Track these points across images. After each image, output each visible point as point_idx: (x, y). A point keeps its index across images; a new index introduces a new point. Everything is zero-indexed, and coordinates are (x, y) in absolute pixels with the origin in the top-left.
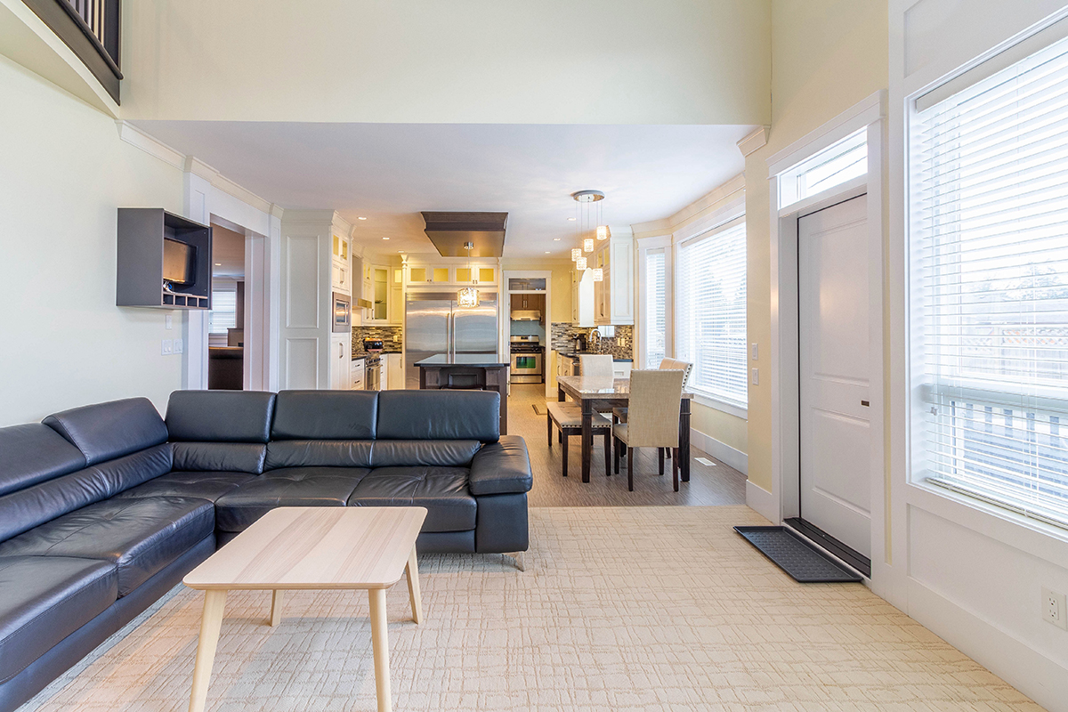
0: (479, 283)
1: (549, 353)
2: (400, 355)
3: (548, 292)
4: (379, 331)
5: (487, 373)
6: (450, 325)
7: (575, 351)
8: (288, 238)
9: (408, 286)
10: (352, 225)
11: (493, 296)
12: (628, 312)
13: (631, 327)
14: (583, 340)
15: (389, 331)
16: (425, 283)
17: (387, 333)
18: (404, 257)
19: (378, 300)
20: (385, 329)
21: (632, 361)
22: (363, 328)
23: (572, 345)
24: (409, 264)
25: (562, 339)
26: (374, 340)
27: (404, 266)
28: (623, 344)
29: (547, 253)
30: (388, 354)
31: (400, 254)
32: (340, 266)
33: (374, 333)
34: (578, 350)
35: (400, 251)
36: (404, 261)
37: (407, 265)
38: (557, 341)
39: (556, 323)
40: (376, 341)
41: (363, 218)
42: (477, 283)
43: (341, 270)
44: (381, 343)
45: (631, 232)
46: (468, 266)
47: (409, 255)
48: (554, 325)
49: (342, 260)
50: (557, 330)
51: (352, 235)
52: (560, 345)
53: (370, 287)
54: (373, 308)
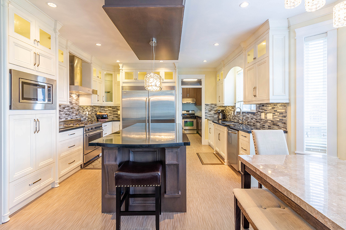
0: (165, 81)
1: (204, 121)
2: (119, 122)
3: (203, 87)
4: (110, 109)
5: (166, 151)
6: (148, 105)
7: (219, 119)
9: (123, 83)
10: (56, 21)
11: (173, 88)
12: (285, 93)
13: (285, 105)
14: (223, 113)
15: (115, 109)
16: (134, 81)
17: (114, 110)
18: (121, 65)
19: (108, 91)
20: (113, 107)
21: (286, 132)
22: (101, 107)
23: (216, 116)
24: (124, 69)
25: (211, 113)
26: (103, 114)
27: (121, 71)
28: (270, 117)
29: (205, 61)
30: (112, 122)
31: (118, 63)
32: (34, 50)
33: (107, 110)
34: (221, 119)
35: (118, 61)
36: (121, 68)
37: (122, 70)
38: (208, 114)
39: (208, 104)
40: (104, 115)
41: (52, 5)
42: (163, 80)
43: (35, 53)
44: (106, 116)
45: (287, 25)
46: (158, 71)
47: (124, 64)
48: (207, 105)
49: (38, 45)
50: (208, 107)
51: (57, 31)
52: (210, 116)
53: (101, 83)
54: (104, 95)
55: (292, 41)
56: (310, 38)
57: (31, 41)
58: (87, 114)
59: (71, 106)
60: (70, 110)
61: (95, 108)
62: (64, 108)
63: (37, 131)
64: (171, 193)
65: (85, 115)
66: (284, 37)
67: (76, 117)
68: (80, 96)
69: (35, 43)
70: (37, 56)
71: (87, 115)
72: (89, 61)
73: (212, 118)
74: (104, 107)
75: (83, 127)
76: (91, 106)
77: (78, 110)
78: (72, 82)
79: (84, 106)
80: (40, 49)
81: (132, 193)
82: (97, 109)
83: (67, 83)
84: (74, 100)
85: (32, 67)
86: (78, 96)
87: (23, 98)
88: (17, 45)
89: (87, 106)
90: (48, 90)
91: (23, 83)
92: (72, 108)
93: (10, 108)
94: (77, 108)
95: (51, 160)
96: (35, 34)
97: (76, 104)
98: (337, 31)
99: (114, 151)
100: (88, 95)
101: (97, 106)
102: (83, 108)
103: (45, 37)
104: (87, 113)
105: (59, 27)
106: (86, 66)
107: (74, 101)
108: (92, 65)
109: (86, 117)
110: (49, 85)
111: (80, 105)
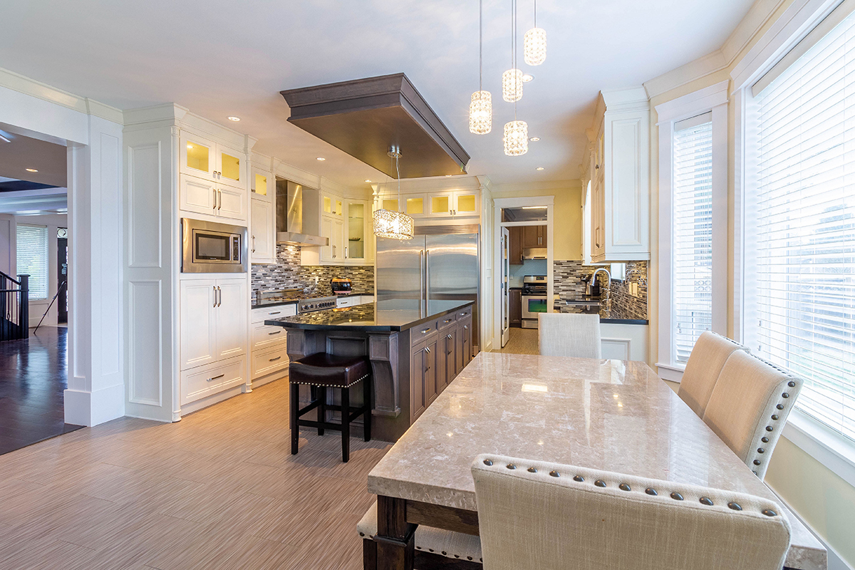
0: (458, 214)
1: (551, 298)
2: (372, 297)
3: (549, 223)
4: (362, 271)
5: (371, 339)
6: (424, 264)
8: (130, 149)
10: (246, 136)
11: (474, 229)
12: (639, 239)
13: (646, 264)
18: (375, 188)
19: (356, 237)
21: (647, 323)
22: (346, 268)
23: (579, 289)
24: (381, 195)
25: (567, 281)
26: (343, 280)
27: (375, 198)
28: (635, 291)
29: (540, 169)
30: (359, 297)
31: (370, 184)
32: (214, 186)
33: (357, 273)
34: (588, 295)
35: (368, 181)
36: (375, 193)
37: (378, 197)
38: (561, 284)
39: (561, 260)
40: (344, 283)
41: (235, 119)
42: (455, 214)
43: (215, 191)
44: (348, 285)
45: (644, 97)
46: (444, 194)
47: (380, 186)
48: (558, 263)
49: (219, 178)
50: (561, 270)
51: (249, 150)
52: (565, 288)
53: (341, 224)
54: (347, 246)
55: (653, 130)
56: (683, 123)
57: (209, 175)
58: (317, 280)
59: (285, 267)
60: (283, 274)
61: (332, 270)
62: (272, 270)
63: (217, 303)
64: (383, 409)
65: (312, 282)
66: (639, 123)
67: (295, 285)
68: (302, 249)
69: (214, 177)
70: (217, 194)
71: (316, 283)
72: (315, 186)
73: (570, 292)
74: (351, 268)
75: (296, 302)
76: (323, 266)
77: (298, 274)
78: (282, 225)
79: (311, 267)
80: (223, 183)
81: (330, 404)
82: (338, 272)
83: (273, 227)
84: (290, 257)
85: (211, 211)
86: (299, 249)
87: (198, 257)
88: (190, 183)
89: (317, 267)
90: (234, 243)
91: (198, 235)
92: (286, 270)
93: (182, 271)
94: (295, 269)
95: (238, 350)
96: (215, 162)
97: (295, 263)
98: (728, 109)
99: (300, 335)
100: (316, 247)
101: (337, 267)
102: (308, 270)
103: (230, 163)
104: (317, 278)
105: (251, 144)
106: (310, 195)
107: (290, 259)
108: (321, 192)
109: (315, 286)
110: (235, 236)
111: (302, 265)
